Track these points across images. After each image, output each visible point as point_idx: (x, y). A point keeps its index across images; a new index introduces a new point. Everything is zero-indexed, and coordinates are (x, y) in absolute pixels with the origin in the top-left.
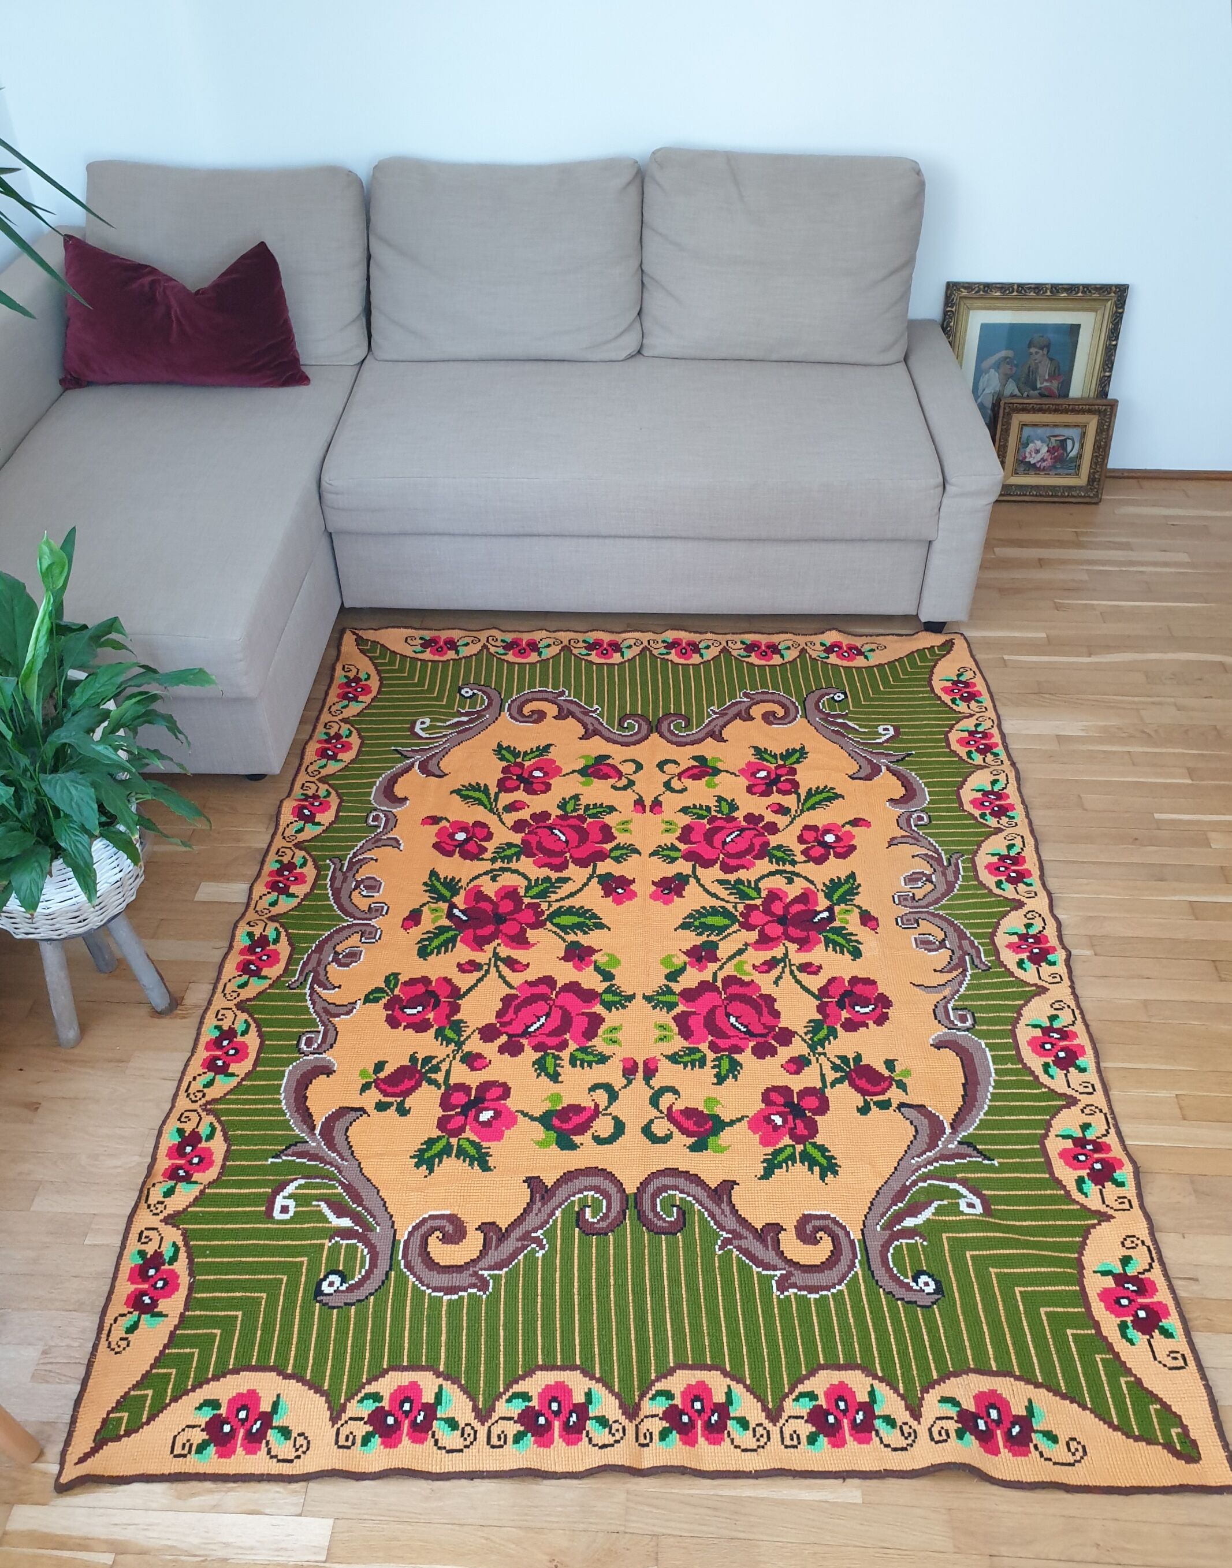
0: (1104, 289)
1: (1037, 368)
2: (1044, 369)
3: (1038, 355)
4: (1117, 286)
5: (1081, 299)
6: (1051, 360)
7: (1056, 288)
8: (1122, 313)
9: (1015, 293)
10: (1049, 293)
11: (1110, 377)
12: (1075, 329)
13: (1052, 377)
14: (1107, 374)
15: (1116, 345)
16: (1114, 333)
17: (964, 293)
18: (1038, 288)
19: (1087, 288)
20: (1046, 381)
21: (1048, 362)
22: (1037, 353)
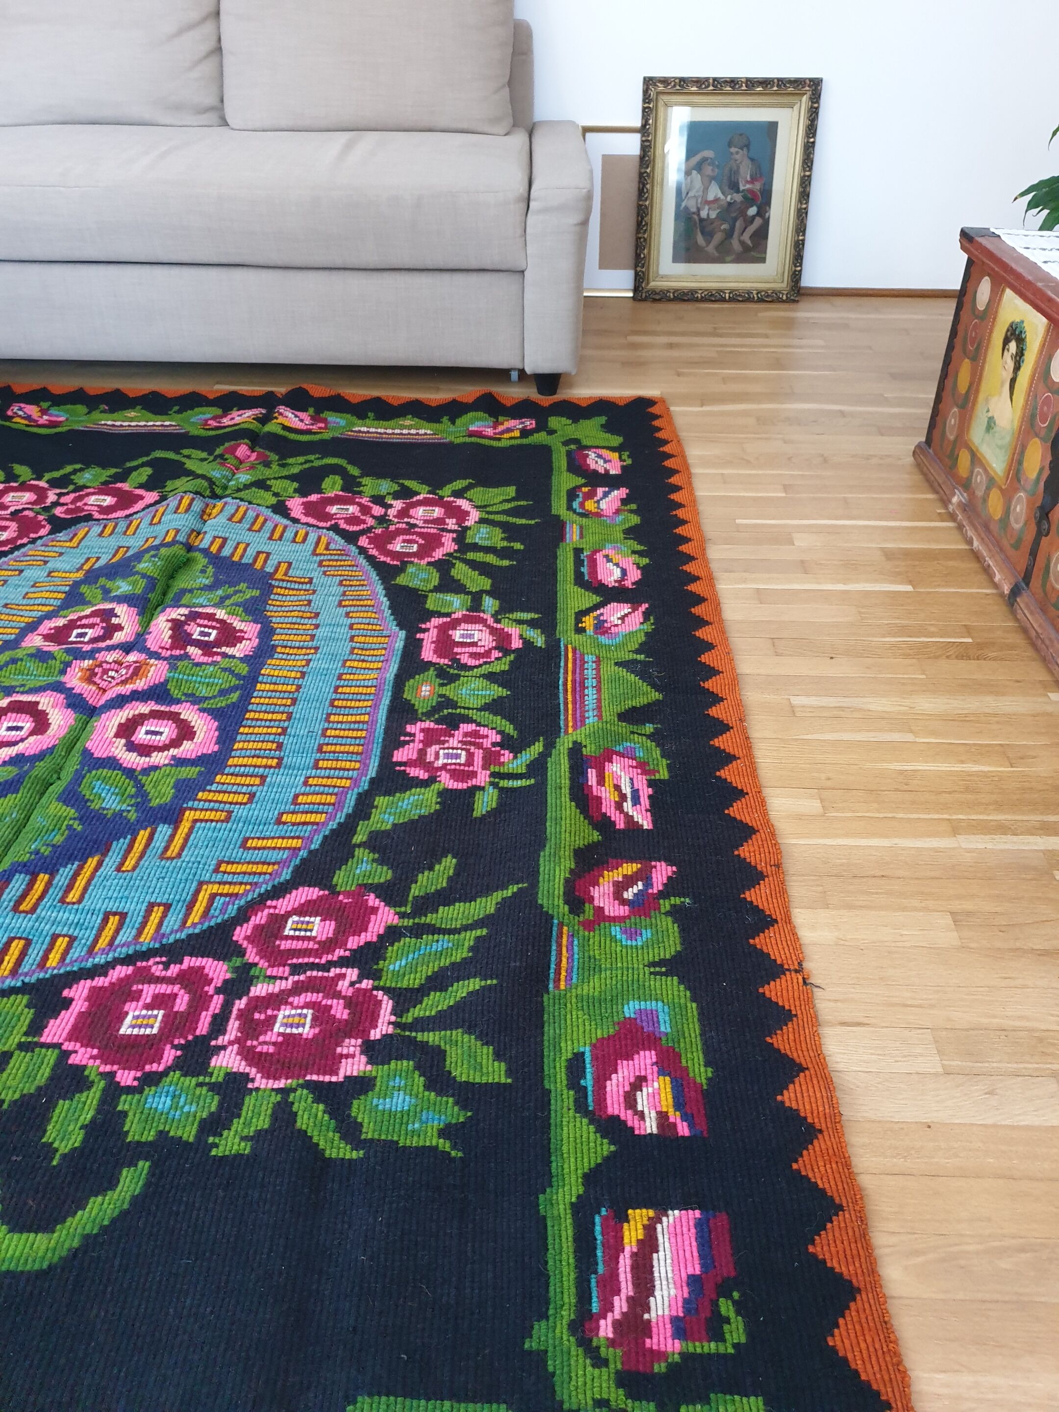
0: (798, 83)
1: (738, 167)
2: (746, 172)
3: (739, 155)
4: (811, 80)
5: (775, 94)
6: (752, 160)
7: (751, 83)
8: (817, 108)
9: (711, 88)
10: (744, 88)
11: (809, 176)
12: (772, 127)
13: (753, 180)
14: (807, 173)
15: (813, 143)
16: (811, 130)
17: (661, 87)
18: (733, 82)
19: (782, 83)
20: (747, 182)
21: (749, 162)
22: (737, 153)
